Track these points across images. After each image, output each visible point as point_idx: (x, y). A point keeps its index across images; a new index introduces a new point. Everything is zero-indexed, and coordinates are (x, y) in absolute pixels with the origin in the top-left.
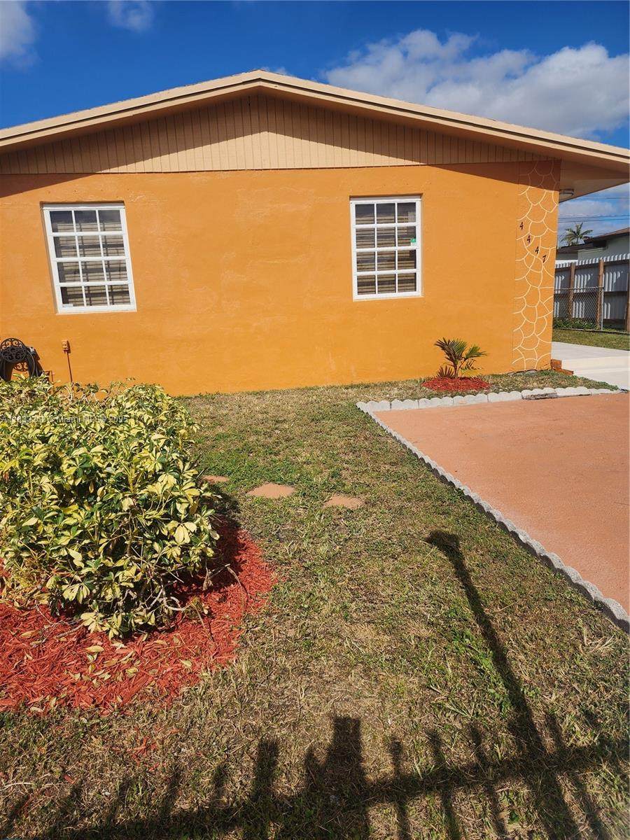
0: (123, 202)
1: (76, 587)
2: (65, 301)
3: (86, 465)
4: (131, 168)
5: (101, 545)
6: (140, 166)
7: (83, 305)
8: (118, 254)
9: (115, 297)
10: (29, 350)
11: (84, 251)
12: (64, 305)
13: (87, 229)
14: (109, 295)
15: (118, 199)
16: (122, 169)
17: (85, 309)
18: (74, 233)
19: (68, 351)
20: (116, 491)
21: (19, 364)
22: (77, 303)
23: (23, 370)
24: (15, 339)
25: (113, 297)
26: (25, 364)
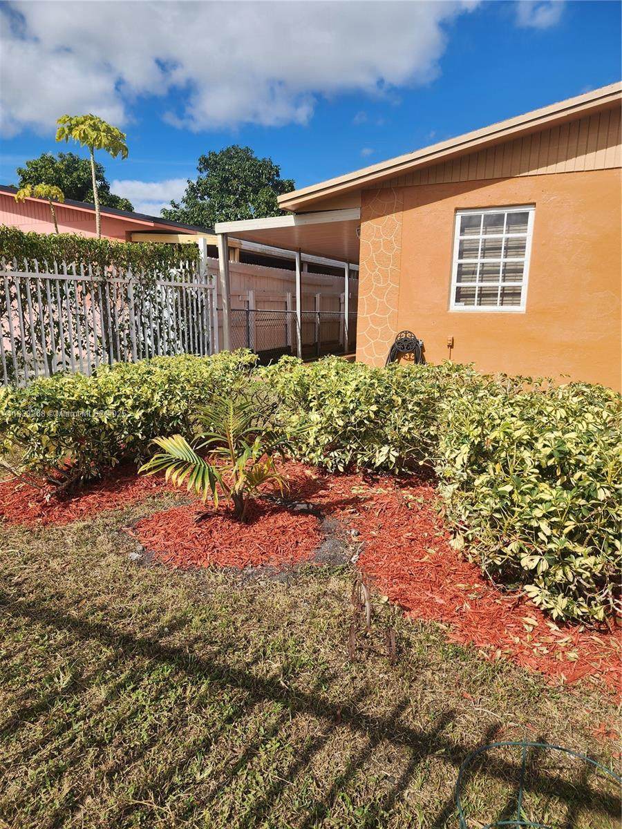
0: (535, 204)
1: (537, 558)
2: (457, 300)
3: (561, 448)
4: (552, 169)
5: (567, 527)
6: (561, 166)
7: (474, 304)
8: (518, 255)
9: (505, 298)
10: (418, 342)
11: (484, 253)
12: (456, 304)
13: (493, 232)
14: (501, 296)
15: (530, 201)
16: (542, 171)
17: (475, 308)
18: (480, 237)
19: (451, 346)
20: (591, 478)
21: (407, 354)
22: (468, 302)
23: (410, 359)
24: (409, 332)
25: (503, 298)
26: (413, 354)
